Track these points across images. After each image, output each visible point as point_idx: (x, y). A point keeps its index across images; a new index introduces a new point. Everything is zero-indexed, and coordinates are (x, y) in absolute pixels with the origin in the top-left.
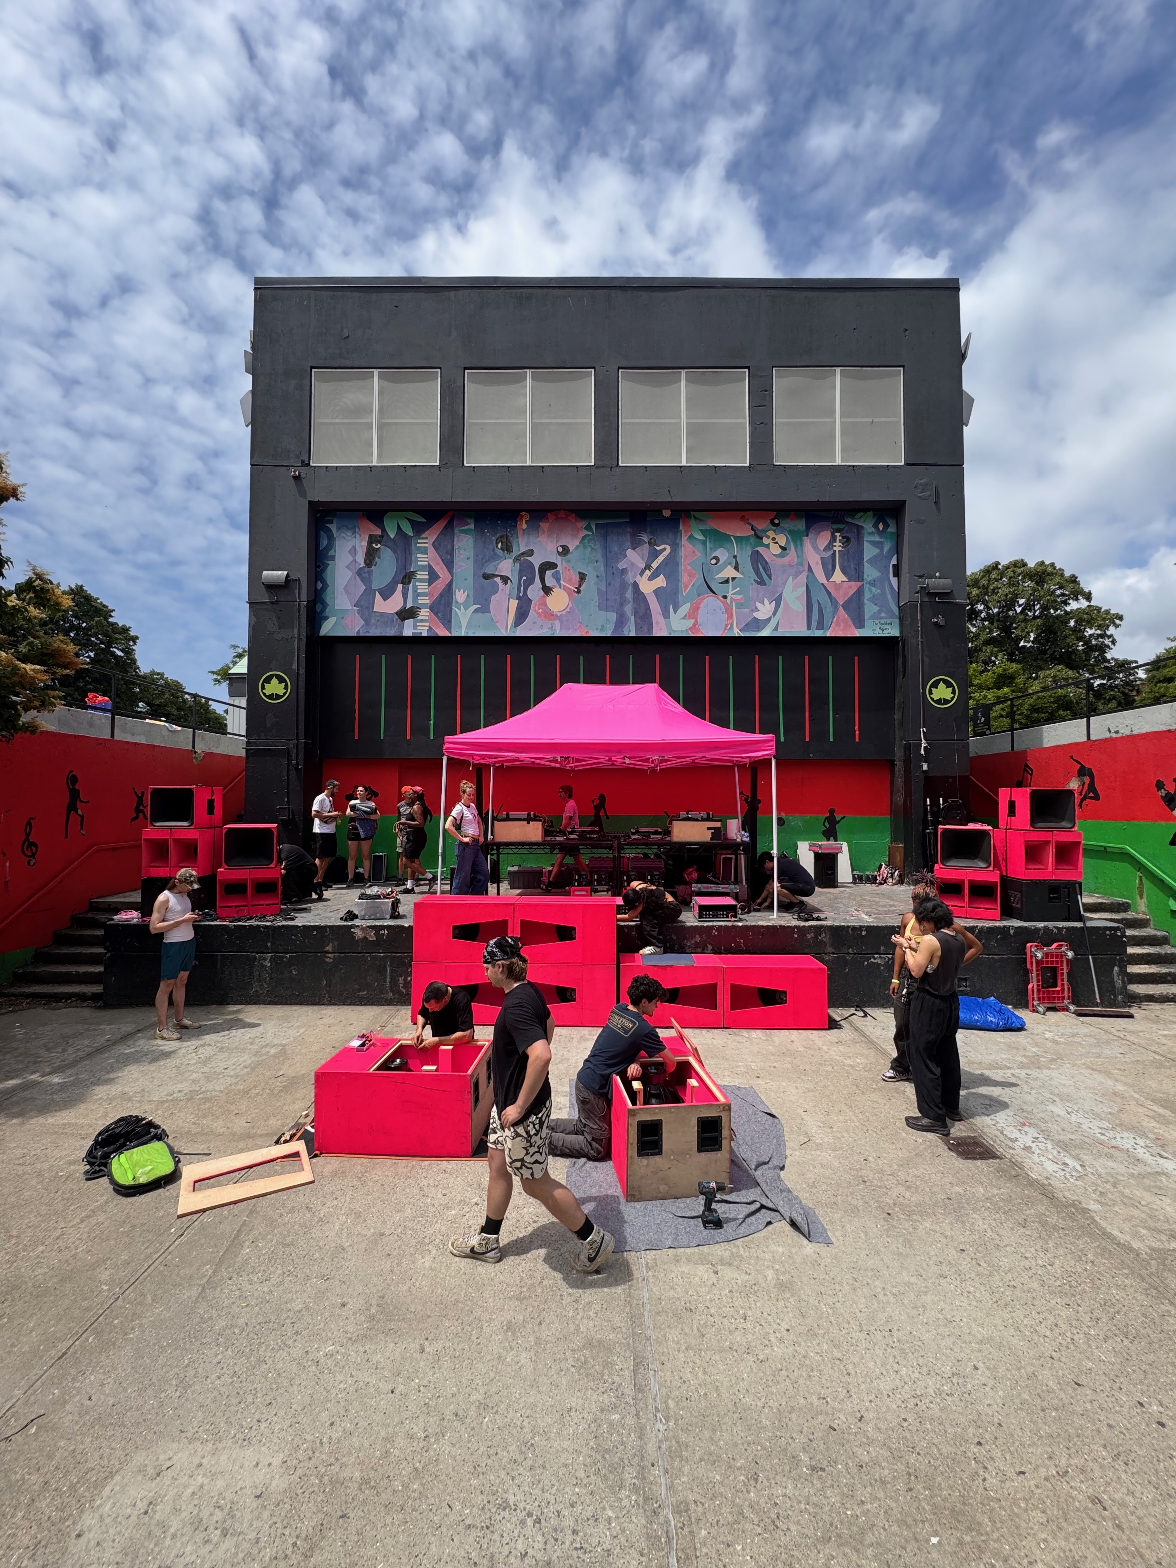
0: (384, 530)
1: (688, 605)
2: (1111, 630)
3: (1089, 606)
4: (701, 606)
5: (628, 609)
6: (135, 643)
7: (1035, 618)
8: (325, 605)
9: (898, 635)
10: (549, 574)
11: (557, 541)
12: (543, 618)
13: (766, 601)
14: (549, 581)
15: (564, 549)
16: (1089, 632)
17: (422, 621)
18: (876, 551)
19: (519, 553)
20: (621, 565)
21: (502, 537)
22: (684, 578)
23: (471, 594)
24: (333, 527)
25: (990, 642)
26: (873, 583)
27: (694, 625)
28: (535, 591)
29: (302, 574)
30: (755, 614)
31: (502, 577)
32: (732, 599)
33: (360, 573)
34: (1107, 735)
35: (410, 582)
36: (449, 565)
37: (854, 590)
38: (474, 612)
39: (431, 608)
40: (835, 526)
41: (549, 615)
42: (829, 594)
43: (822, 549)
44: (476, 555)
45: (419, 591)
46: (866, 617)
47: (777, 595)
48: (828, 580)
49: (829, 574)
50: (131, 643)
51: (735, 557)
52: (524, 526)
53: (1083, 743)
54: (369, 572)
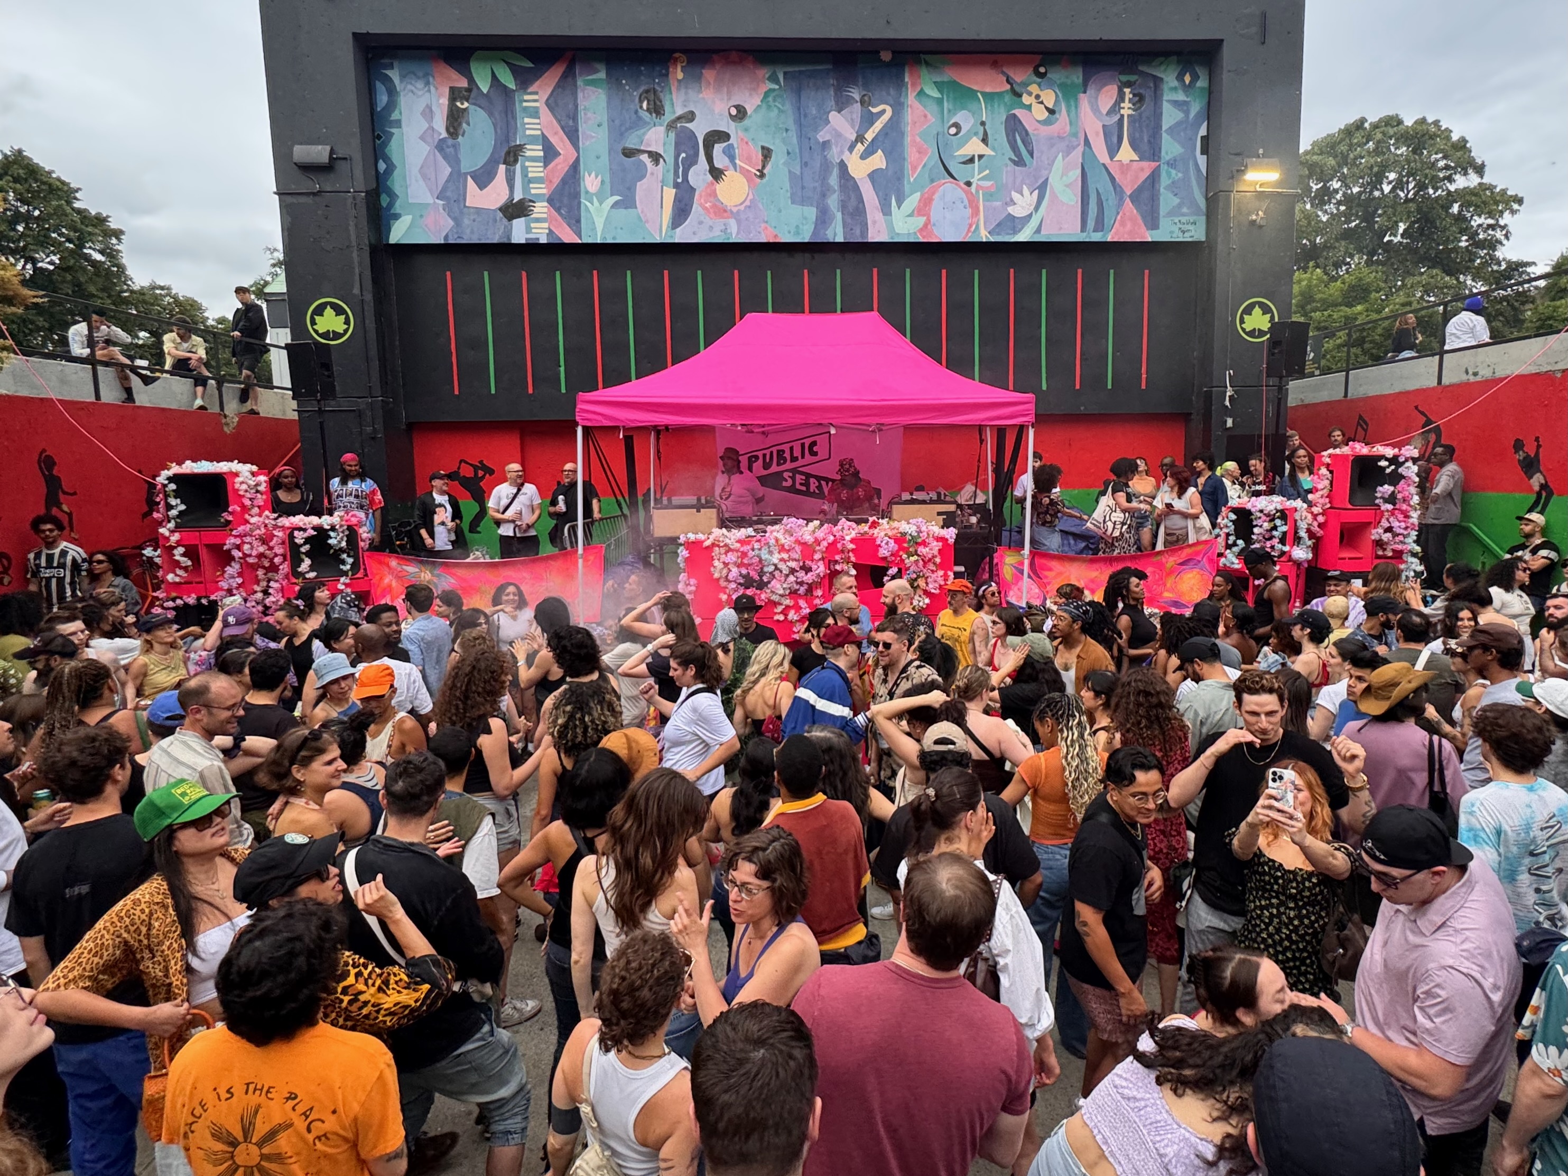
0: (471, 81)
1: (917, 195)
2: (1506, 219)
3: (1480, 184)
4: (936, 197)
5: (833, 201)
6: (119, 240)
7: (1407, 200)
8: (393, 196)
9: (1203, 239)
10: (718, 148)
11: (729, 99)
12: (712, 215)
13: (1026, 191)
14: (720, 160)
15: (739, 111)
16: (1477, 221)
17: (538, 220)
18: (1180, 115)
19: (673, 117)
20: (822, 136)
21: (647, 91)
22: (911, 154)
23: (607, 180)
24: (394, 74)
25: (1348, 235)
26: (1172, 164)
27: (926, 225)
28: (699, 175)
29: (353, 148)
30: (1011, 210)
31: (651, 154)
32: (978, 187)
33: (440, 146)
34: (1464, 378)
35: (516, 161)
36: (572, 135)
37: (1147, 173)
38: (612, 207)
39: (550, 201)
40: (1124, 78)
41: (721, 211)
42: (1112, 179)
43: (1104, 112)
44: (611, 120)
45: (530, 175)
46: (1162, 213)
47: (1040, 182)
48: (1112, 158)
49: (1113, 151)
50: (114, 241)
51: (983, 124)
52: (680, 75)
53: (1433, 388)
54: (454, 146)
